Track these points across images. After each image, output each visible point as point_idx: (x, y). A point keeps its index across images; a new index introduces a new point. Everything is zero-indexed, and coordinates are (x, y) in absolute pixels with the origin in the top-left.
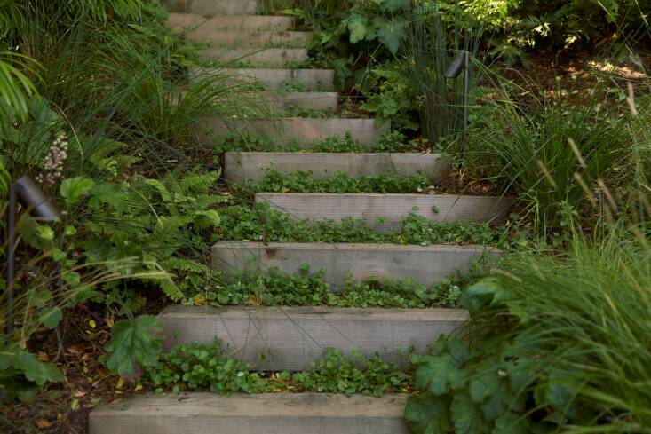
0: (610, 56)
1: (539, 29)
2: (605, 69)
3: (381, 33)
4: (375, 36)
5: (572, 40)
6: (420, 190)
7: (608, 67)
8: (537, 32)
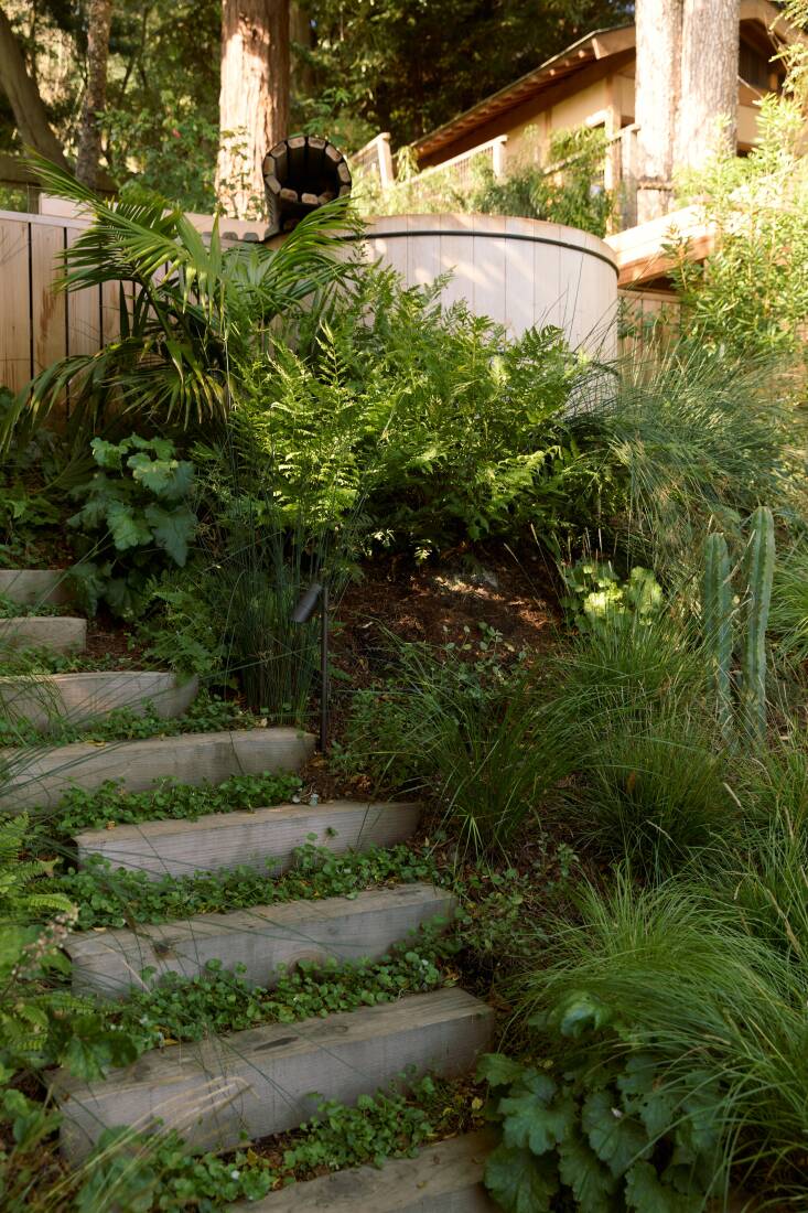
0: (461, 572)
1: (378, 536)
2: (456, 588)
3: (160, 534)
4: (151, 538)
5: (424, 554)
6: (296, 800)
7: (459, 586)
8: (376, 539)
